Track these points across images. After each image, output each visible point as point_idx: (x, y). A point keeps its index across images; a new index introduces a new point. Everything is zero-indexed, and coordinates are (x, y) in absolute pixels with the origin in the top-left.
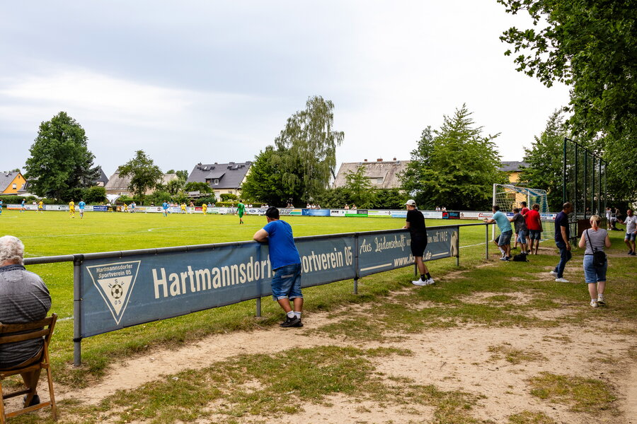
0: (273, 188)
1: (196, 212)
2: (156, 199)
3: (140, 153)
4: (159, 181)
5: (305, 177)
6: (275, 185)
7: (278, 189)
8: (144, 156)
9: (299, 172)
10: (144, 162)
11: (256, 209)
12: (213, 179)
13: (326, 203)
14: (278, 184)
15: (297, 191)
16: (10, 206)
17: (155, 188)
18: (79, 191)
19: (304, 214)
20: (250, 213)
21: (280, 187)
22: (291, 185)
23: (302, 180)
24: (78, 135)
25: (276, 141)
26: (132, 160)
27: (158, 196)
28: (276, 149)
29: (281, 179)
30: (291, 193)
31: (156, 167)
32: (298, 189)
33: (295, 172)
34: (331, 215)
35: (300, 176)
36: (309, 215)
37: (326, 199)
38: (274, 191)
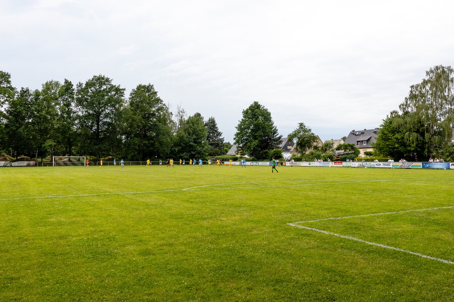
0: (397, 146)
1: (335, 165)
2: (311, 156)
3: (301, 124)
4: (315, 144)
5: (427, 135)
6: (398, 143)
7: (401, 146)
8: (304, 126)
9: (421, 131)
10: (305, 131)
11: (382, 163)
12: (362, 141)
13: (448, 156)
14: (401, 142)
15: (419, 147)
16: (226, 163)
17: (312, 149)
18: (267, 152)
19: (424, 167)
20: (376, 166)
21: (403, 144)
22: (413, 143)
23: (424, 138)
24: (267, 116)
25: (400, 106)
26: (296, 130)
27: (312, 155)
28: (401, 113)
29: (403, 138)
30: (412, 149)
31: (312, 134)
32: (420, 145)
33: (418, 131)
34: (451, 167)
35: (423, 134)
36: (429, 168)
37: (447, 154)
38: (398, 148)
